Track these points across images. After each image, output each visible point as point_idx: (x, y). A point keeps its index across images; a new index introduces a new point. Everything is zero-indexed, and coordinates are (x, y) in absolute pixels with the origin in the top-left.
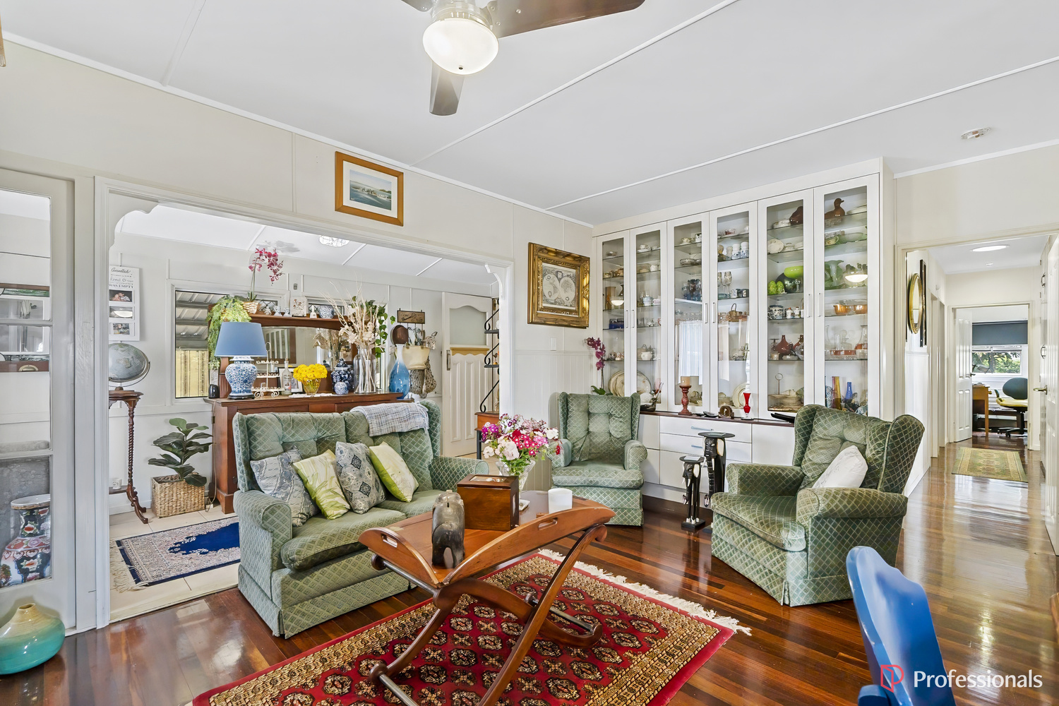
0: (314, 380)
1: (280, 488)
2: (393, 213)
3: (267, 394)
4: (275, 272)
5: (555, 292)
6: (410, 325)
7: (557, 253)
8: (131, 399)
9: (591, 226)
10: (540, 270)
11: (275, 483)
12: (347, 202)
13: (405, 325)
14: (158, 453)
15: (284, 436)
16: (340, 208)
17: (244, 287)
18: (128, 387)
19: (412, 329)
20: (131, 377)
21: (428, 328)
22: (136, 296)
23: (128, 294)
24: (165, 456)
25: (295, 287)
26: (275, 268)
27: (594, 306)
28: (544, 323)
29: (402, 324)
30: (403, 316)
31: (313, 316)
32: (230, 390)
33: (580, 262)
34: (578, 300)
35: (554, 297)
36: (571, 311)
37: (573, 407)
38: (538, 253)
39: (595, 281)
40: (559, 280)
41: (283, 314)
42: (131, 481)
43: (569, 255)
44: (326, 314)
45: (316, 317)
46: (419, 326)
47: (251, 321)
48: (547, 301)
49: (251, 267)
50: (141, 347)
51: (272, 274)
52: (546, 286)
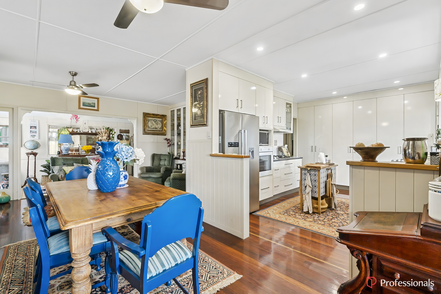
0: (88, 150)
1: (58, 172)
2: (96, 108)
3: (74, 154)
4: (77, 120)
5: (153, 125)
6: (124, 134)
7: (153, 114)
8: (35, 154)
9: (168, 106)
10: (147, 120)
11: (57, 171)
12: (82, 106)
13: (122, 134)
14: (43, 169)
15: (64, 162)
16: (80, 108)
17: (68, 125)
18: (35, 151)
19: (124, 135)
20: (35, 149)
21: (130, 135)
22: (37, 128)
23: (35, 127)
24: (45, 170)
25: (85, 124)
26: (77, 119)
27: (168, 129)
28: (148, 134)
29: (121, 134)
30: (121, 131)
31: (90, 132)
32: (62, 153)
33: (163, 117)
34: (162, 127)
35: (152, 127)
36: (159, 131)
37: (156, 158)
38: (146, 115)
39: (169, 122)
40: (155, 122)
41: (80, 131)
42: (35, 176)
43: (158, 115)
44: (94, 131)
45: (91, 132)
46: (127, 134)
47: (70, 134)
48: (150, 128)
49: (71, 119)
50: (38, 141)
51: (76, 121)
52: (150, 124)
